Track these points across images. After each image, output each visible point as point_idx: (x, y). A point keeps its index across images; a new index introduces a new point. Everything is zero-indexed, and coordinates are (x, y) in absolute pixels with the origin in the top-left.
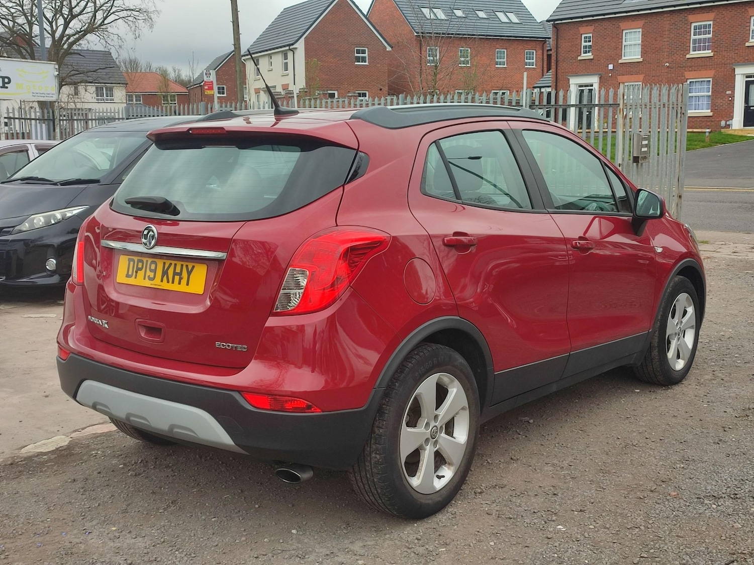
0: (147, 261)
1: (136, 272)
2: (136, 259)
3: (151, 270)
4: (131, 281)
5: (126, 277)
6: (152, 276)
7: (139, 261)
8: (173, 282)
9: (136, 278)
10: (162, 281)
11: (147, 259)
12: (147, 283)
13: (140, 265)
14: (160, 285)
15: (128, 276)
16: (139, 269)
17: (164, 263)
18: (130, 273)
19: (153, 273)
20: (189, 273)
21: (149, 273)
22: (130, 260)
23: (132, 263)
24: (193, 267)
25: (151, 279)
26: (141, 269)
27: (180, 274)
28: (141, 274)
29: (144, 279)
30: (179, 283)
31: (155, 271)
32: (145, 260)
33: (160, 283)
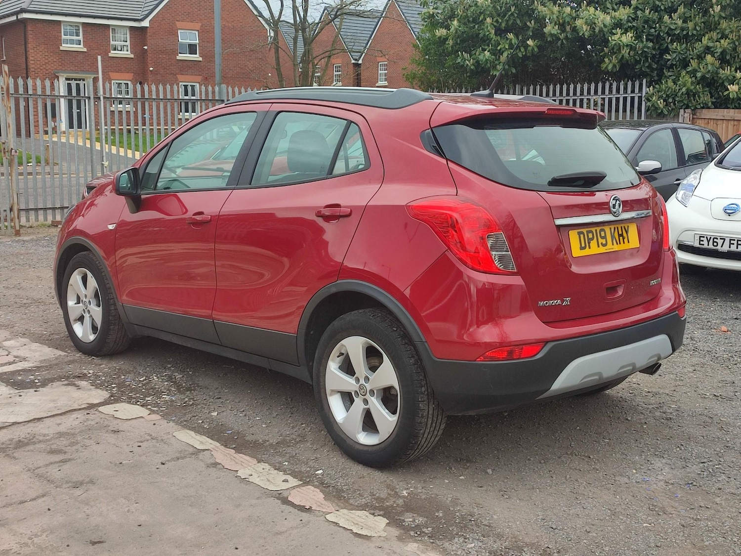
0: (596, 230)
1: (589, 243)
2: (585, 231)
3: (602, 238)
4: (587, 252)
5: (581, 250)
8: (620, 243)
9: (590, 248)
10: (613, 245)
11: (596, 228)
12: (602, 250)
13: (591, 236)
14: (613, 249)
15: (582, 248)
16: (590, 240)
17: (610, 229)
18: (583, 245)
19: (604, 240)
20: (627, 232)
21: (601, 241)
22: (579, 233)
23: (582, 236)
24: (628, 227)
25: (604, 245)
26: (592, 239)
27: (622, 235)
28: (594, 243)
29: (599, 247)
30: (624, 243)
31: (605, 238)
32: (593, 230)
33: (612, 247)
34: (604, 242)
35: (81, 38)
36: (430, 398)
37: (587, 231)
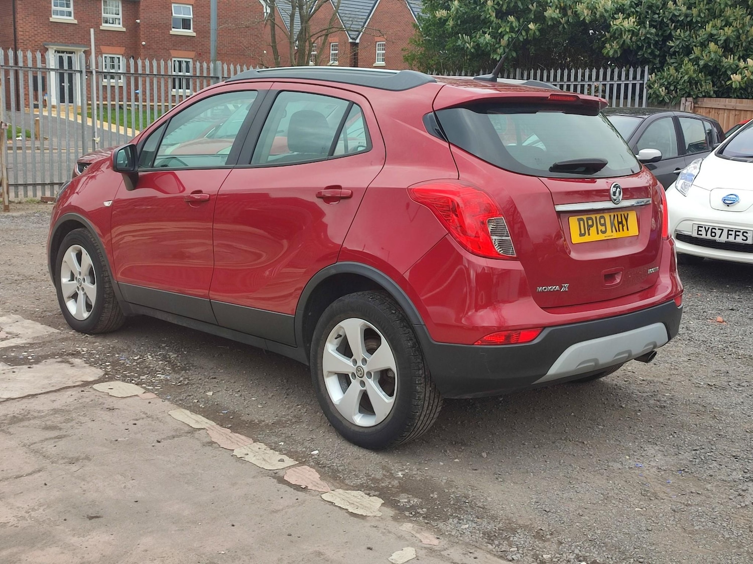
0: (596, 217)
1: (589, 230)
2: (584, 217)
3: (602, 225)
4: (586, 239)
5: (580, 236)
6: (604, 230)
7: (588, 219)
8: (619, 231)
9: (589, 235)
10: (612, 232)
11: (596, 215)
12: (602, 237)
13: (590, 222)
14: (612, 236)
15: (581, 235)
16: (590, 227)
17: (610, 216)
18: (583, 232)
19: (604, 227)
20: (626, 220)
21: (600, 228)
22: (579, 220)
23: (582, 222)
24: (628, 214)
25: (604, 232)
26: (592, 226)
27: (621, 223)
28: (593, 230)
29: (598, 233)
30: (623, 230)
31: (604, 225)
32: (593, 216)
33: (612, 234)
34: (604, 229)
35: (71, 9)
36: (427, 381)
37: (587, 218)
